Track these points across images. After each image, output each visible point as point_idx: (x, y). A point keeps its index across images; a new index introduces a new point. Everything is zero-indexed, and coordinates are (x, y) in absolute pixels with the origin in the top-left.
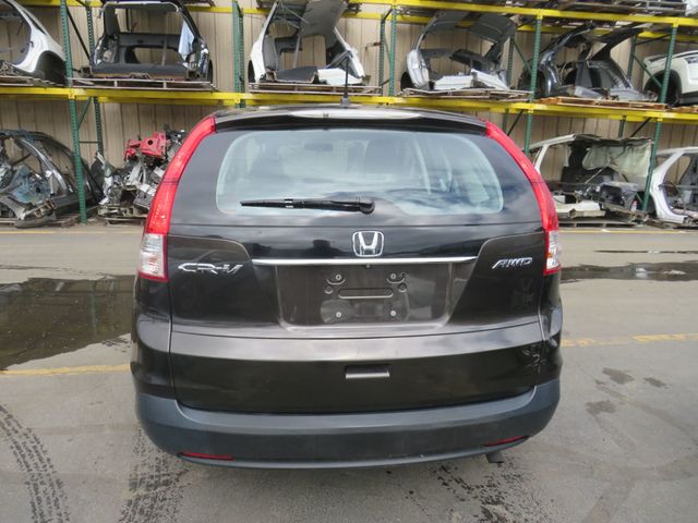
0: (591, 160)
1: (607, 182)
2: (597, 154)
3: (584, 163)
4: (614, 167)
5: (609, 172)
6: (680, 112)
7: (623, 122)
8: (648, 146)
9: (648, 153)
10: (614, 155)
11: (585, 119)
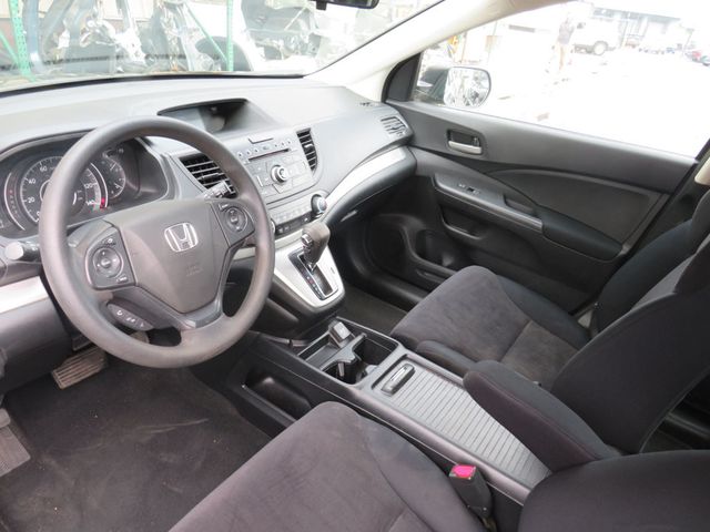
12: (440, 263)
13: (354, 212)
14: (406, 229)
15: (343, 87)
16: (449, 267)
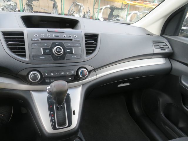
0: (115, 13)
1: (118, 18)
2: (116, 12)
3: (113, 13)
4: (119, 15)
5: (118, 16)
6: (134, 2)
7: (122, 4)
8: (126, 10)
9: (126, 12)
10: (119, 12)
11: (114, 2)
12: (176, 125)
13: (128, 84)
14: (161, 100)
15: (144, 28)
16: (181, 129)
